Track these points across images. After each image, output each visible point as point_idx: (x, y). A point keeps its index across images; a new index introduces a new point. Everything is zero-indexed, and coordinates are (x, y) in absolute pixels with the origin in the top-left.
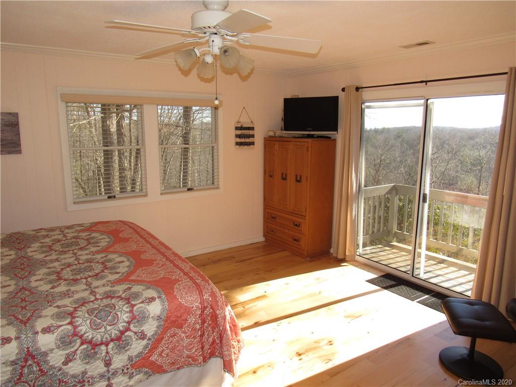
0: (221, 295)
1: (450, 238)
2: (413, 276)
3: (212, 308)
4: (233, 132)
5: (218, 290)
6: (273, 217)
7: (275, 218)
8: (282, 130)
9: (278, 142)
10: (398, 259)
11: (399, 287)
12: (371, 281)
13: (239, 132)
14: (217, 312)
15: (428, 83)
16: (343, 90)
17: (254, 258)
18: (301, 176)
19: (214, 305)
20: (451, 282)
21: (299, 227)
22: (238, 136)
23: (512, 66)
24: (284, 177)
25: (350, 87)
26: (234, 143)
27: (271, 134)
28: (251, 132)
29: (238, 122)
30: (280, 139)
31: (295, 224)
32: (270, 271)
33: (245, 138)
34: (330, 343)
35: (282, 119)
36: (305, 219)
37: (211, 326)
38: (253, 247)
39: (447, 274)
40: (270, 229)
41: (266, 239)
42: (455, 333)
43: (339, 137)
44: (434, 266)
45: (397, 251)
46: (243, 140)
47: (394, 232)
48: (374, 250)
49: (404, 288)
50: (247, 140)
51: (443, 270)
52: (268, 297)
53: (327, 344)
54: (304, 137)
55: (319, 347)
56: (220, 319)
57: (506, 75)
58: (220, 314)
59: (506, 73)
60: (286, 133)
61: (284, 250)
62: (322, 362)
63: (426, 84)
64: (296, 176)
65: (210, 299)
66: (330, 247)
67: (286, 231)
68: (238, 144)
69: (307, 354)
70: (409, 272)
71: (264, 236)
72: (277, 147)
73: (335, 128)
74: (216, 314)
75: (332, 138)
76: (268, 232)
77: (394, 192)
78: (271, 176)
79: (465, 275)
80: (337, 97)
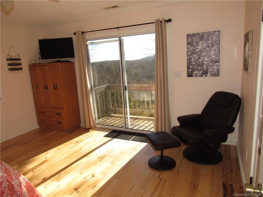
0: (14, 170)
1: (137, 107)
2: (126, 128)
3: (8, 181)
4: (6, 62)
5: (10, 167)
6: (43, 113)
7: (44, 113)
8: (40, 59)
9: (38, 66)
10: (116, 122)
11: (121, 135)
12: (106, 136)
13: (10, 62)
14: (13, 183)
15: (119, 29)
16: (75, 34)
17: (34, 139)
18: (56, 85)
19: (9, 178)
20: (142, 127)
21: (60, 115)
22: (9, 65)
23: (156, 19)
24: (46, 87)
25: (78, 31)
26: (7, 70)
27: (33, 62)
28: (19, 62)
29: (8, 56)
30: (40, 65)
31: (57, 114)
32: (47, 144)
33: (15, 65)
34: (93, 176)
35: (39, 53)
36: (63, 110)
37: (9, 195)
38: (33, 133)
39: (140, 124)
40: (42, 120)
41: (40, 126)
42: (155, 150)
43: (76, 60)
44: (133, 122)
45: (114, 118)
46: (14, 67)
47: (111, 109)
48: (104, 120)
49: (123, 135)
50: (17, 67)
51: (137, 122)
52: (49, 161)
53: (91, 177)
54: (54, 62)
55: (87, 181)
56: (16, 187)
57: (154, 24)
58: (15, 184)
59: (154, 23)
60: (42, 61)
61: (53, 130)
62: (91, 188)
63: (118, 29)
64: (54, 85)
65: (5, 175)
66: (80, 123)
67: (53, 119)
68: (10, 69)
69: (81, 187)
70: (124, 127)
71: (38, 125)
72: (38, 69)
73: (73, 56)
74: (12, 185)
75: (72, 62)
76: (41, 122)
77: (108, 89)
78: (37, 88)
79: (147, 123)
80: (72, 38)
